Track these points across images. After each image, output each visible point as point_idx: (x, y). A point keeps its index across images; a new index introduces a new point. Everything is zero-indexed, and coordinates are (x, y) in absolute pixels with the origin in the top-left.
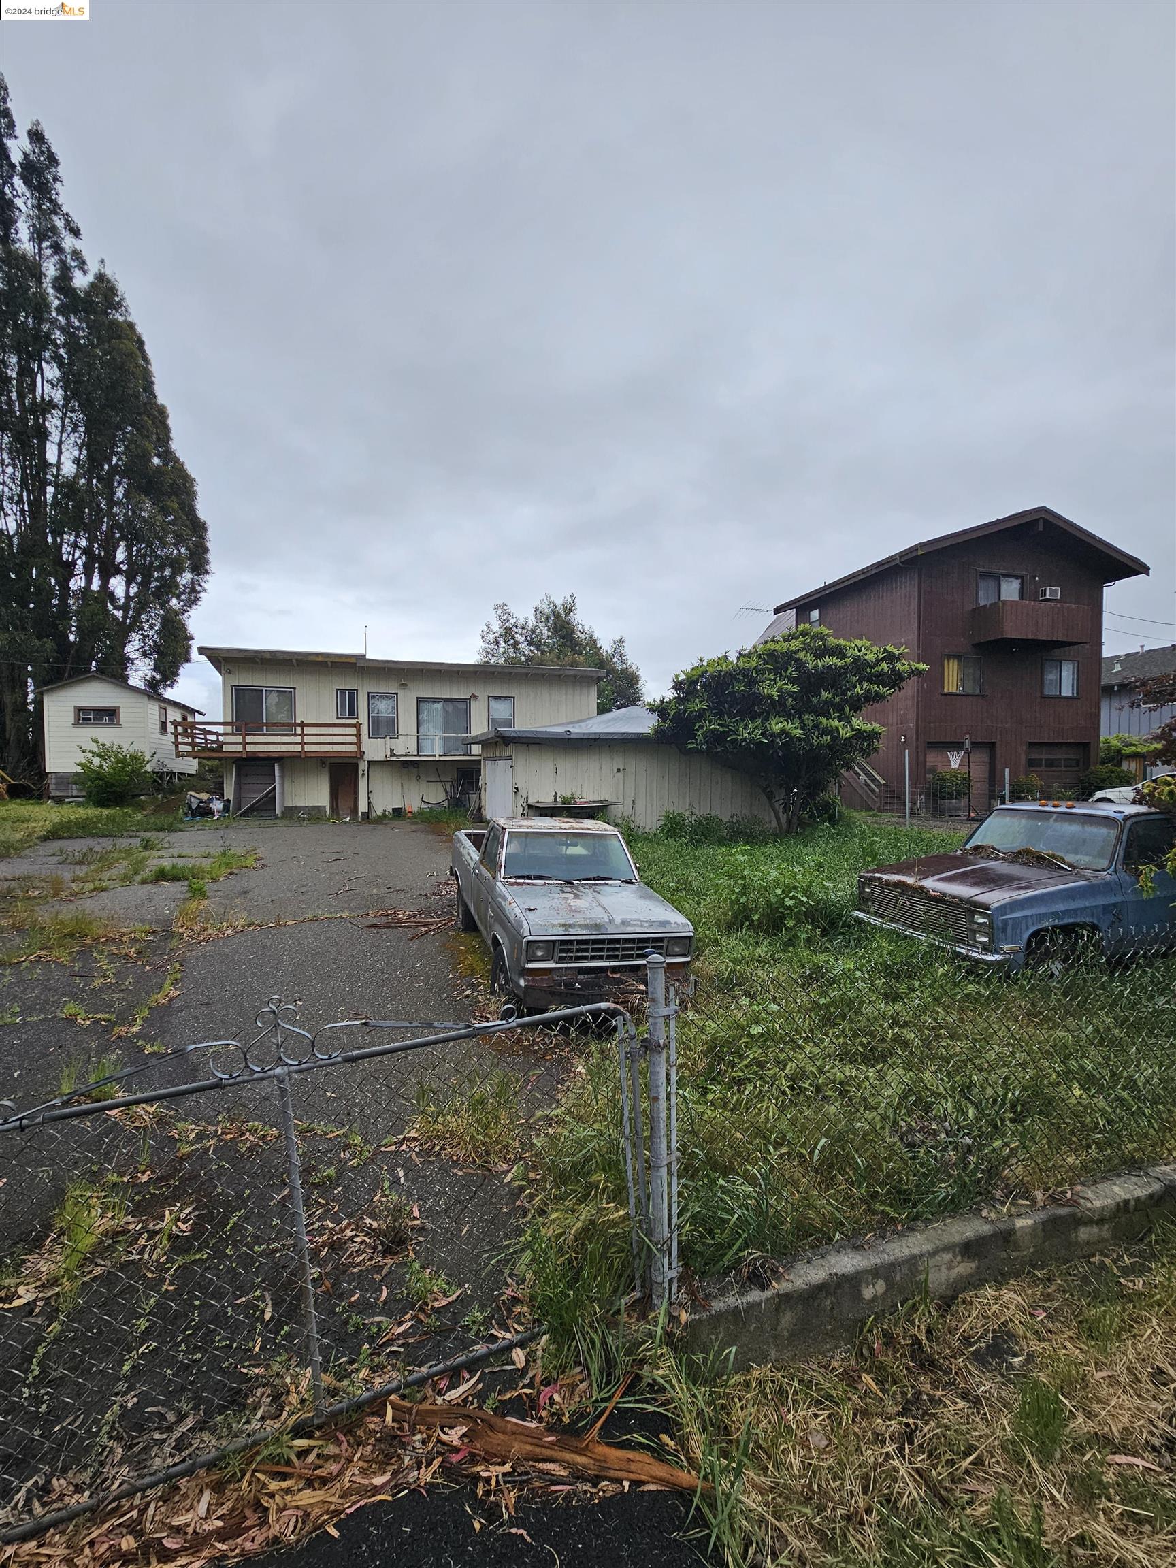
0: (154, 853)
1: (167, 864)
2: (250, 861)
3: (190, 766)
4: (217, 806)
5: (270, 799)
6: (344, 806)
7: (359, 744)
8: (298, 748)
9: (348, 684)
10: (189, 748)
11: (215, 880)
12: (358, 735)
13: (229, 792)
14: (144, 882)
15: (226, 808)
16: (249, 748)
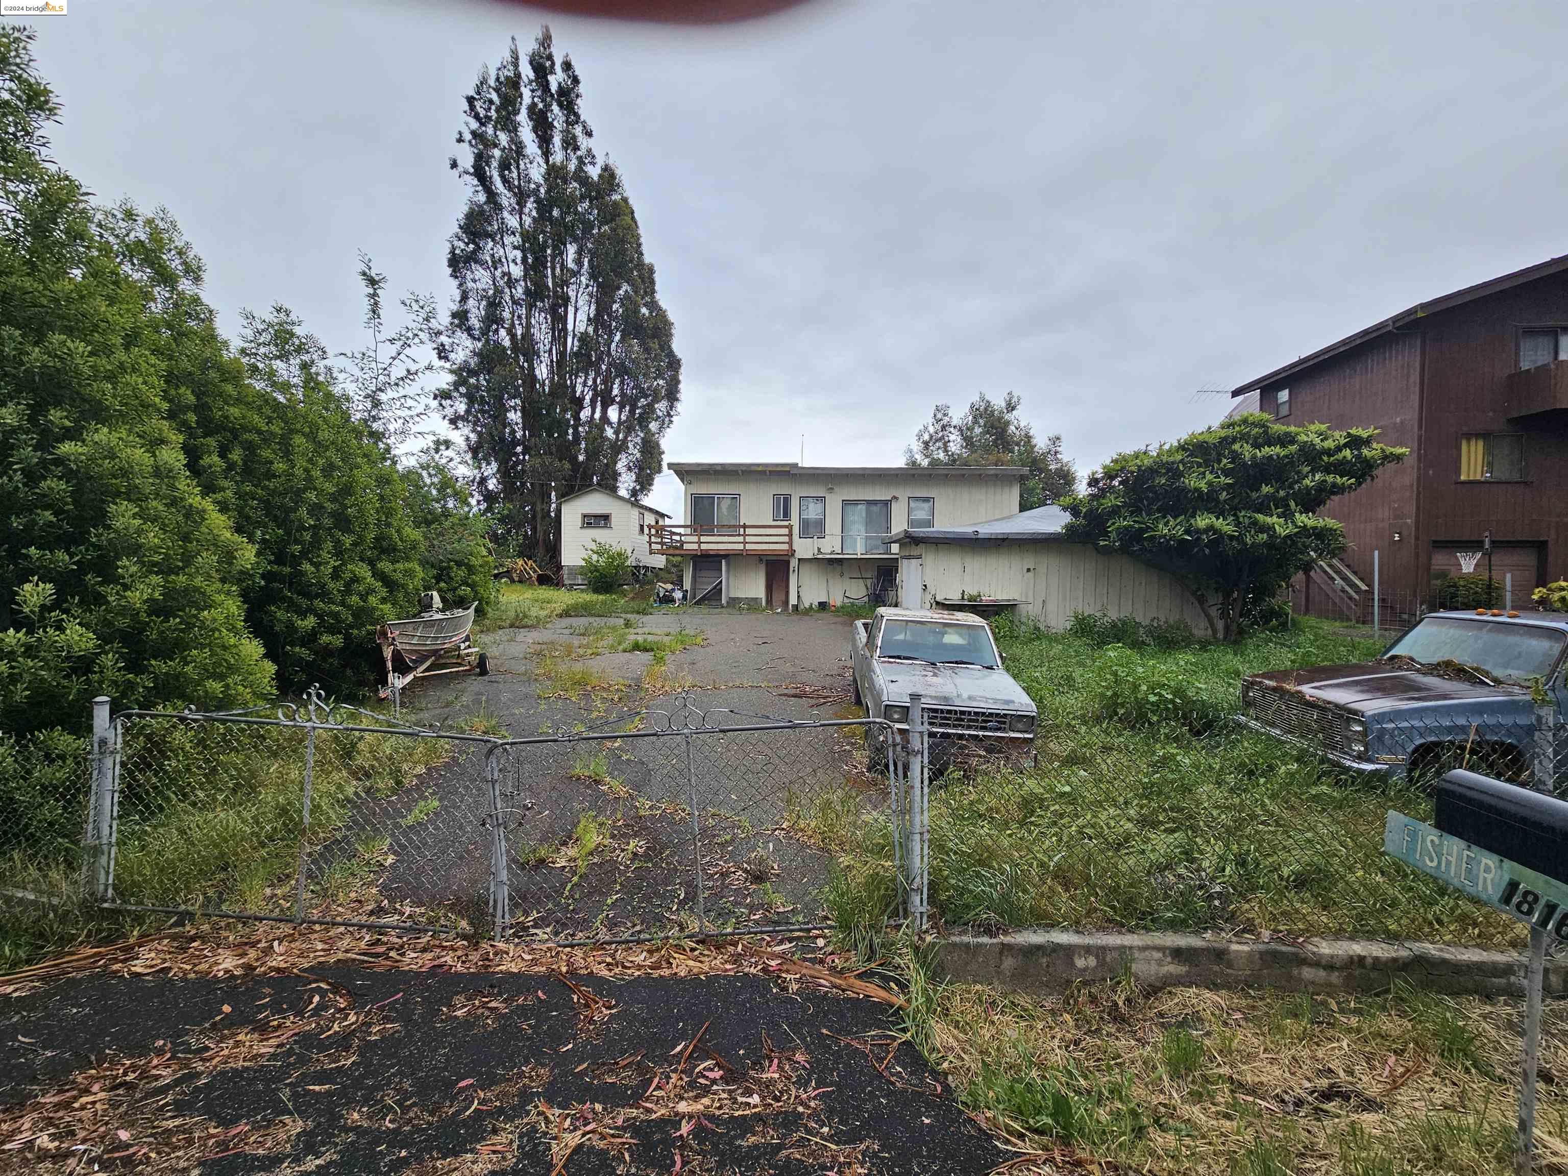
0: (632, 631)
1: (640, 639)
2: (699, 640)
3: (659, 561)
4: (678, 595)
5: (718, 591)
6: (778, 597)
7: (790, 543)
8: (741, 547)
9: (784, 489)
10: (659, 547)
11: (673, 653)
12: (790, 535)
13: (687, 585)
14: (625, 651)
15: (685, 597)
16: (703, 547)
